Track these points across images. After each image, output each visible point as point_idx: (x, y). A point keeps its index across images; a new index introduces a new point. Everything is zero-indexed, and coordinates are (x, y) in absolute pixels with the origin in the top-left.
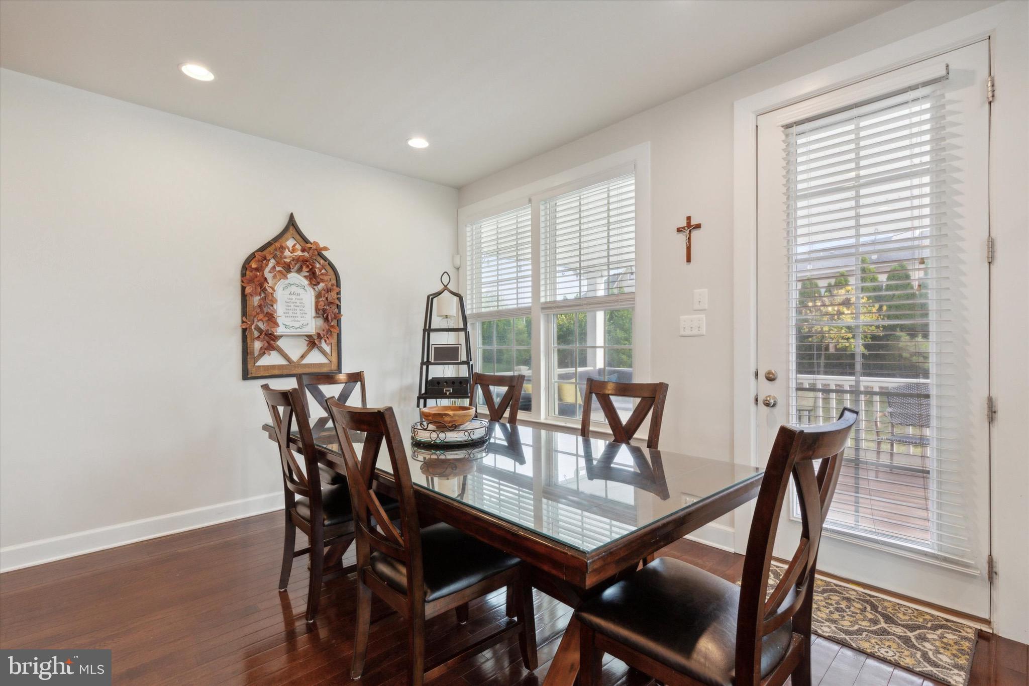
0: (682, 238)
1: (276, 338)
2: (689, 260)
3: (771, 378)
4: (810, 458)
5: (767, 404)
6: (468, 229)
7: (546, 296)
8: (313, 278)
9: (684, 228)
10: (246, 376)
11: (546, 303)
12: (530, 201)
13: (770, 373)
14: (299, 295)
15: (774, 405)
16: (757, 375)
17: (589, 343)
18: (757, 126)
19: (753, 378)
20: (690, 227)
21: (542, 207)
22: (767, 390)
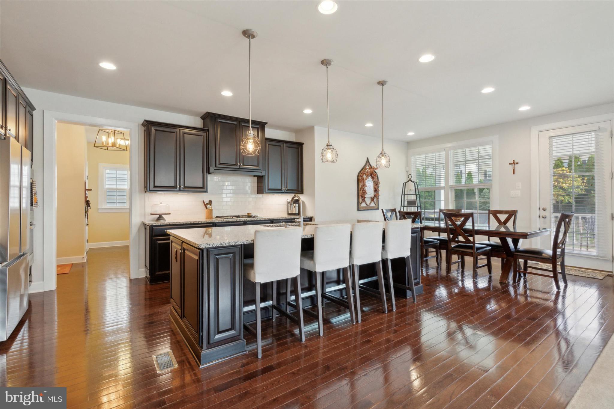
0: (511, 167)
1: (365, 198)
2: (514, 173)
3: (544, 210)
4: (566, 219)
5: (543, 218)
6: (412, 157)
7: (451, 183)
8: (373, 178)
9: (512, 163)
10: (358, 210)
11: (451, 185)
12: (445, 150)
13: (544, 208)
14: (370, 184)
15: (545, 218)
16: (539, 209)
17: (436, 199)
18: (539, 135)
19: (538, 210)
20: (514, 163)
21: (450, 152)
22: (543, 213)
